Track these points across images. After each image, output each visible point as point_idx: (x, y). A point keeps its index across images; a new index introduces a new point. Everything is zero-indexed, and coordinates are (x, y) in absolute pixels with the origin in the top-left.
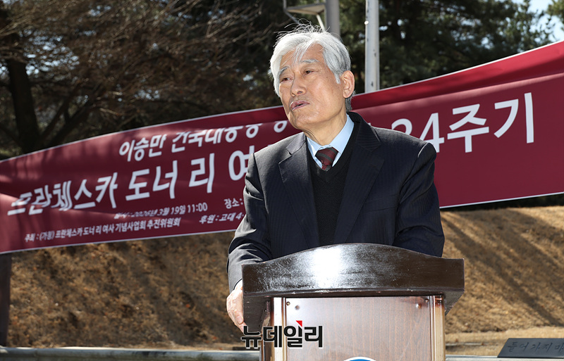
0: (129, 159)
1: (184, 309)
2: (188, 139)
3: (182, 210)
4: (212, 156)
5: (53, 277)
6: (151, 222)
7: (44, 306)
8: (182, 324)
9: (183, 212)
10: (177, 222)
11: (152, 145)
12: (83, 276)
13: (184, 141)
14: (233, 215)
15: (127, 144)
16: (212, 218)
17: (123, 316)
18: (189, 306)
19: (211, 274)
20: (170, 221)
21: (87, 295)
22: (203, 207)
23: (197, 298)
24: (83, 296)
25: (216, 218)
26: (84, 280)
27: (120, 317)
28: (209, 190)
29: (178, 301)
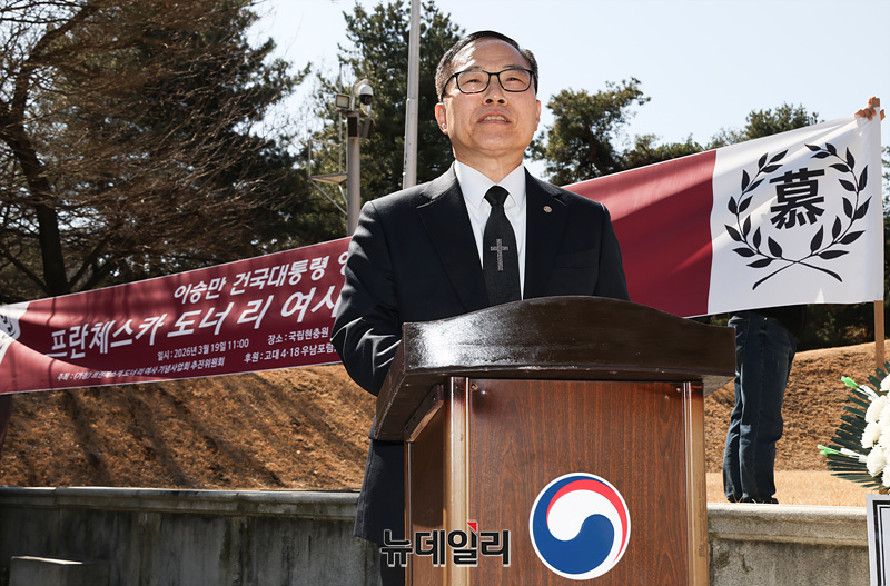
0: (184, 302)
1: (208, 453)
2: (250, 282)
3: (222, 347)
4: (271, 297)
5: (74, 418)
6: (195, 363)
7: (65, 446)
8: (206, 468)
9: (223, 349)
10: (221, 361)
11: (211, 288)
12: (106, 418)
13: (245, 285)
14: (278, 352)
15: (183, 287)
16: (256, 356)
17: (146, 459)
18: (212, 450)
19: (235, 420)
20: (215, 361)
21: (109, 437)
22: (244, 343)
23: (221, 443)
24: (105, 438)
25: (260, 356)
26: (107, 422)
27: (142, 459)
28: (257, 326)
29: (202, 445)
